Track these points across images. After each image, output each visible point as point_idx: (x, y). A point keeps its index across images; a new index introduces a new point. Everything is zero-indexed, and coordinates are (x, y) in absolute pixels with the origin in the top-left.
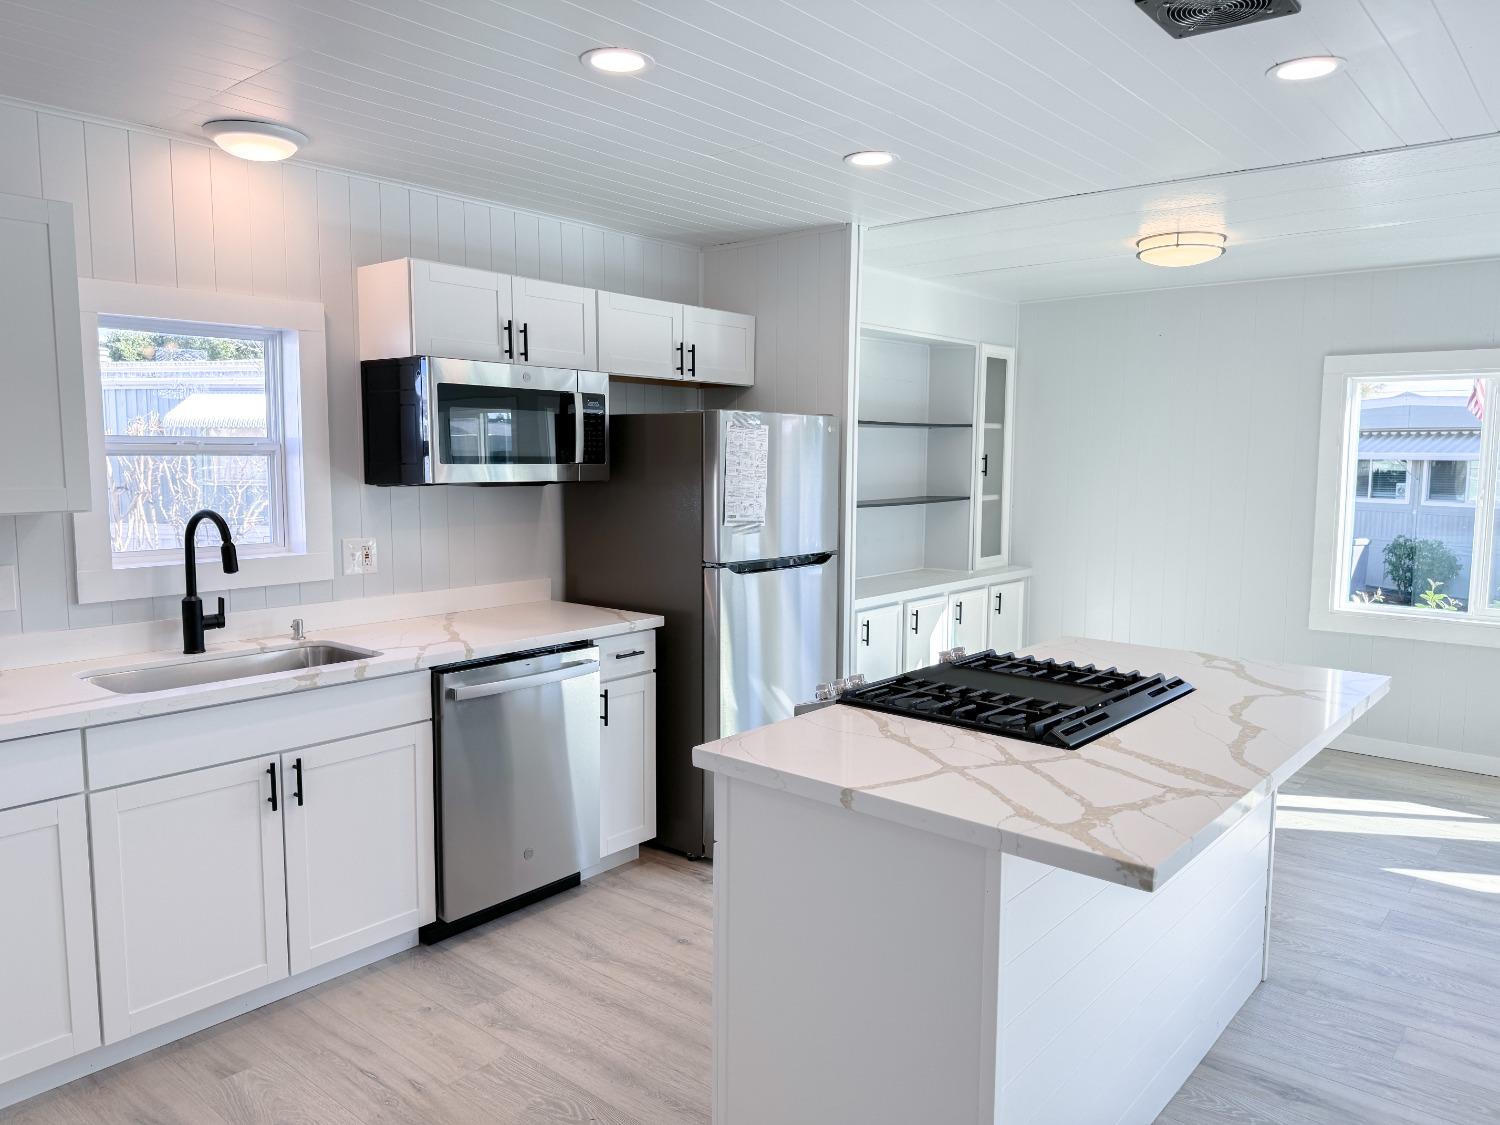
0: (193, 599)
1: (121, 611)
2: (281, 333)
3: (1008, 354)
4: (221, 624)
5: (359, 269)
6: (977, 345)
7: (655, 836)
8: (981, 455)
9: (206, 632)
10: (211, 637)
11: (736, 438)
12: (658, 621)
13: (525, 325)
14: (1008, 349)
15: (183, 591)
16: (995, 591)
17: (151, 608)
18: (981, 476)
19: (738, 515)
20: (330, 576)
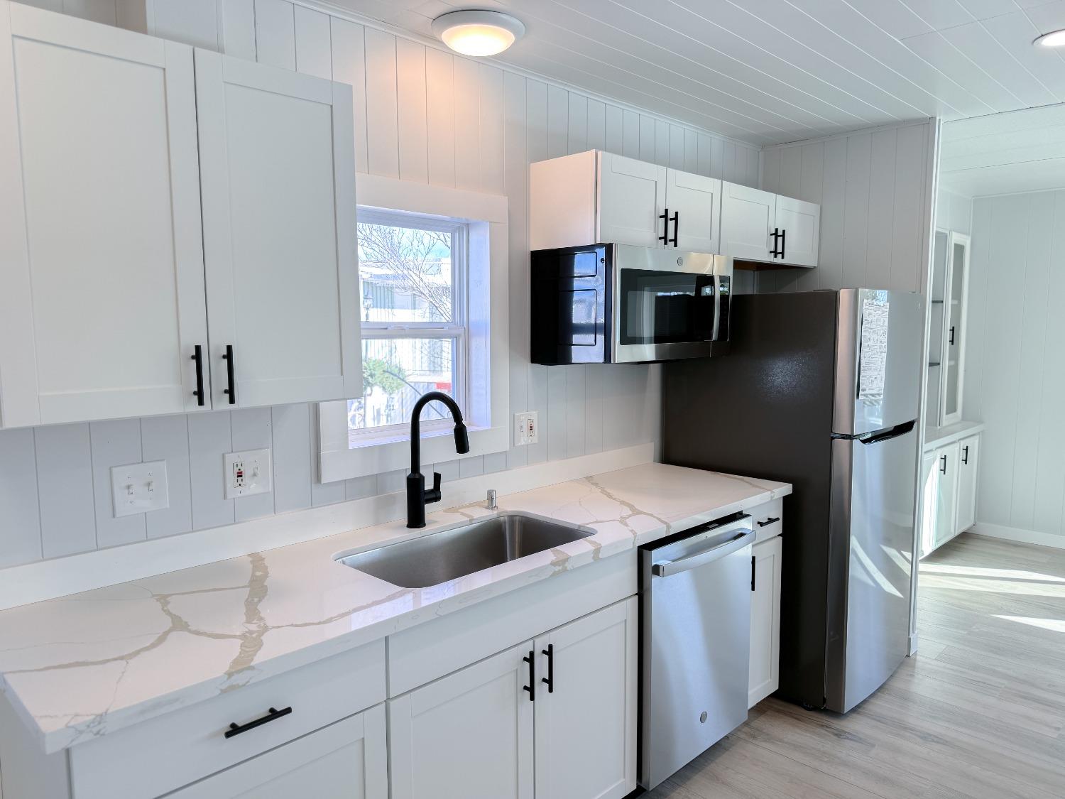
0: (417, 476)
1: (353, 488)
2: (468, 225)
3: (966, 241)
4: (437, 498)
5: (532, 164)
6: (947, 232)
7: (777, 688)
8: (949, 327)
9: (427, 506)
10: (430, 509)
11: (869, 314)
12: (786, 489)
13: (677, 213)
14: (965, 236)
15: (408, 465)
16: (963, 444)
17: (374, 485)
18: (948, 344)
19: (867, 389)
20: (507, 447)
